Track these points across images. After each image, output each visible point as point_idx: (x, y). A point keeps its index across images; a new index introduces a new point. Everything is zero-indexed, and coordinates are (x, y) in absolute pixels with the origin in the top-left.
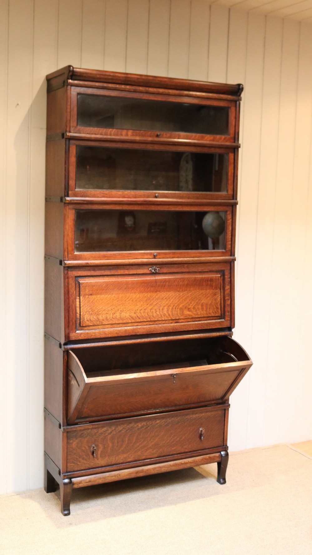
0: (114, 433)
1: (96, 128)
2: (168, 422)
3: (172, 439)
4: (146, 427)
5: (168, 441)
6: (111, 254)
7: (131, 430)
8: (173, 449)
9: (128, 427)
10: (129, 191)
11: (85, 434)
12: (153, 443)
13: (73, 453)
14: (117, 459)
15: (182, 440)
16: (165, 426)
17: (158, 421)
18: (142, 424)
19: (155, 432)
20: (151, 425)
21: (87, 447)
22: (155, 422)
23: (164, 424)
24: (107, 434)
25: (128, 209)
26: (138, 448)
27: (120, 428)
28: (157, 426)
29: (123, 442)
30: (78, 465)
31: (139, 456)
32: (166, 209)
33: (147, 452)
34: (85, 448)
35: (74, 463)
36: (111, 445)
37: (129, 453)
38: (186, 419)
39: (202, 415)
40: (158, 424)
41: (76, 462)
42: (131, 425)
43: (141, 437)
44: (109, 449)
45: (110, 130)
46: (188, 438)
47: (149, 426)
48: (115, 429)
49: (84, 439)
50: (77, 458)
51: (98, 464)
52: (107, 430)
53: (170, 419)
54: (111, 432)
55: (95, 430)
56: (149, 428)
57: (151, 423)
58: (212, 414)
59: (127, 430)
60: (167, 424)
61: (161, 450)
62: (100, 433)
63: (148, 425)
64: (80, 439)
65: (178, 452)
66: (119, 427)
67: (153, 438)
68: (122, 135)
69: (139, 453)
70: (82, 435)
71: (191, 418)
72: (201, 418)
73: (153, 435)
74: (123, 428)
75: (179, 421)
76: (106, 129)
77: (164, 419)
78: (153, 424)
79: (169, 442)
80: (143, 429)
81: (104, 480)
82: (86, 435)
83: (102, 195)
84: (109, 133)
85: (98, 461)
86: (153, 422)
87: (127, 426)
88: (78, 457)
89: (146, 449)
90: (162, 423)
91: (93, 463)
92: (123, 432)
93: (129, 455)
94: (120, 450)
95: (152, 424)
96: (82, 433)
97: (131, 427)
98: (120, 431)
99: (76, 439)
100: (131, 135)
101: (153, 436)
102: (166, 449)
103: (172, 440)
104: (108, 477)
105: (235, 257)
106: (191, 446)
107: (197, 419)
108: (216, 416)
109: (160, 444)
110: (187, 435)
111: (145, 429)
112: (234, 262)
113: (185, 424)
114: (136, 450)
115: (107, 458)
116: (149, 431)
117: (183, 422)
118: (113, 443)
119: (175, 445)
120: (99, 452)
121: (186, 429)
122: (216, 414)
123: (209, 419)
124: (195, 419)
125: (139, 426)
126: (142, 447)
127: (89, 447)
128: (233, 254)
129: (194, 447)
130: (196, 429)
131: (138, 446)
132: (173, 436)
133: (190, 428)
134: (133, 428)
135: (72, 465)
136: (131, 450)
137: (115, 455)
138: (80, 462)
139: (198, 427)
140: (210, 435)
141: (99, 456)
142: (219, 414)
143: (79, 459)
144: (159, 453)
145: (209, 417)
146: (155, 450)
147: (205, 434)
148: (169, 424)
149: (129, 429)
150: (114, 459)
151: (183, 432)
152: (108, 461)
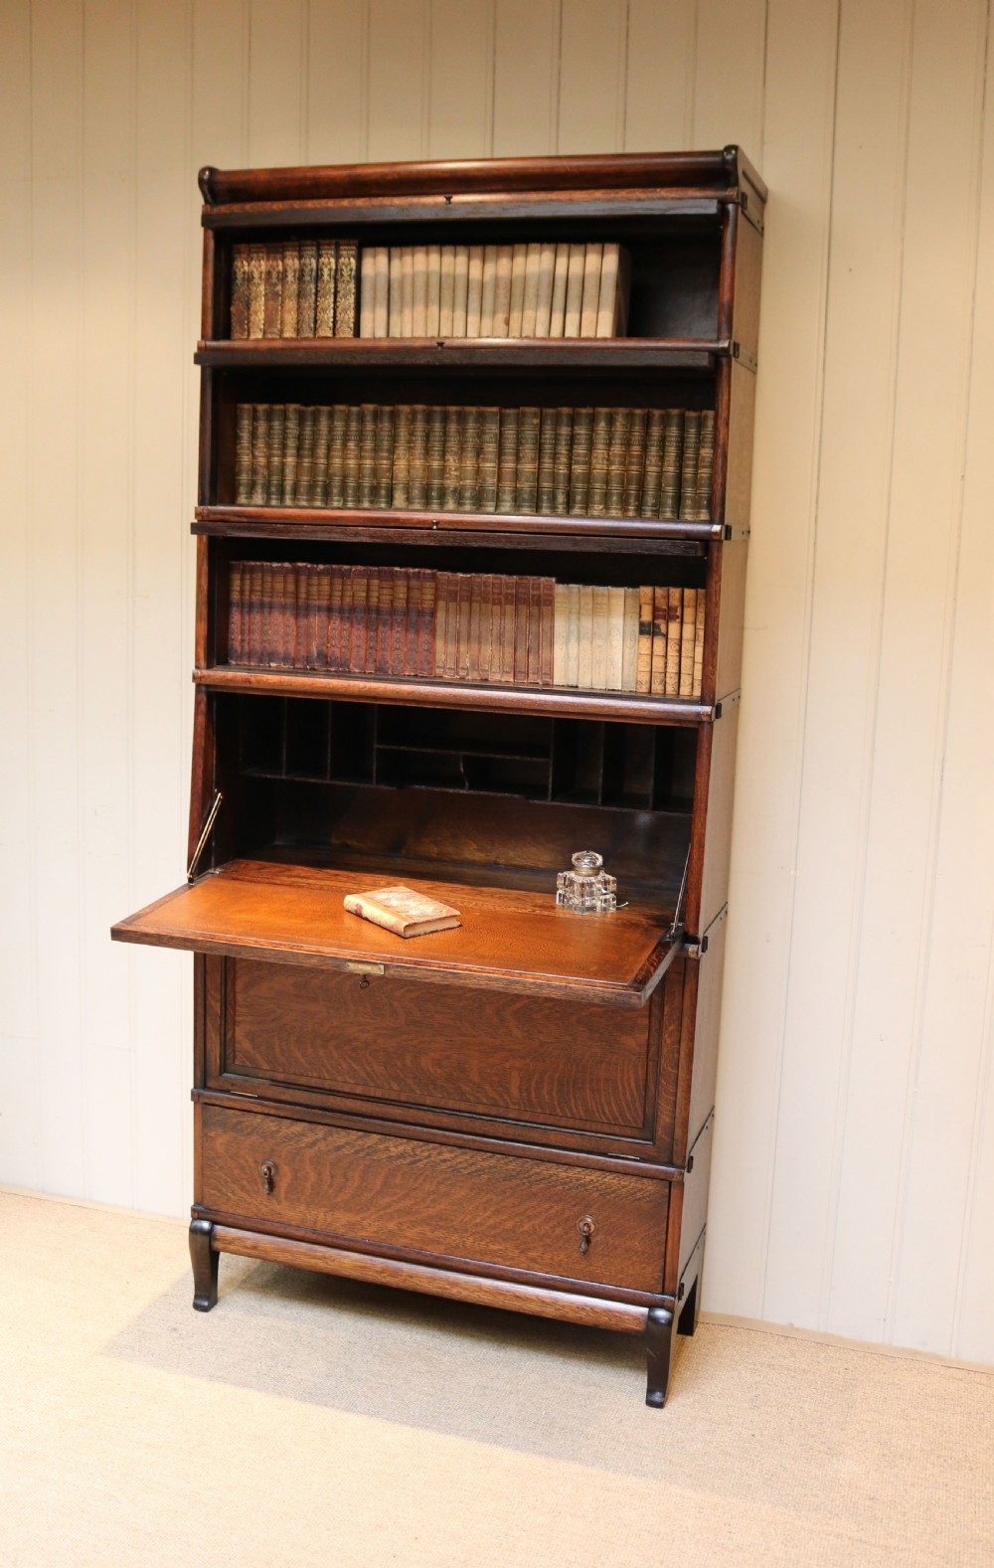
0: (322, 1146)
2: (479, 1166)
3: (490, 1217)
4: (412, 1159)
5: (478, 1220)
7: (368, 1154)
8: (492, 1247)
9: (360, 1141)
11: (247, 1127)
12: (431, 1211)
13: (216, 1163)
14: (329, 1220)
15: (521, 1230)
16: (469, 1174)
17: (449, 1154)
18: (401, 1148)
19: (439, 1183)
20: (427, 1158)
21: (251, 1160)
22: (439, 1154)
23: (465, 1168)
24: (303, 1145)
26: (389, 1211)
27: (339, 1138)
28: (444, 1166)
29: (347, 1180)
30: (229, 1199)
31: (390, 1230)
33: (416, 1230)
34: (246, 1161)
35: (220, 1191)
36: (313, 1177)
37: (362, 1215)
38: (536, 1173)
39: (590, 1176)
40: (449, 1163)
41: (224, 1190)
42: (370, 1140)
43: (398, 1182)
44: (308, 1185)
46: (543, 1232)
47: (420, 1160)
48: (324, 1139)
49: (243, 1138)
50: (227, 1182)
51: (280, 1214)
52: (303, 1135)
53: (487, 1158)
54: (314, 1144)
55: (272, 1124)
57: (426, 1154)
58: (624, 1187)
59: (357, 1152)
60: (476, 1171)
61: (456, 1237)
62: (285, 1137)
63: (416, 1154)
64: (235, 1134)
65: (509, 1260)
66: (336, 1136)
67: (432, 1197)
69: (391, 1226)
70: (239, 1127)
71: (551, 1176)
72: (583, 1185)
73: (432, 1189)
74: (348, 1143)
75: (514, 1174)
77: (467, 1152)
78: (432, 1159)
79: (481, 1224)
80: (403, 1163)
81: (290, 1257)
82: (249, 1130)
85: (279, 1207)
86: (436, 1152)
87: (358, 1139)
88: (229, 1180)
89: (411, 1222)
90: (461, 1162)
91: (266, 1206)
92: (347, 1152)
93: (363, 1219)
94: (338, 1199)
95: (429, 1156)
96: (240, 1123)
97: (369, 1147)
98: (339, 1148)
99: (225, 1132)
101: (433, 1192)
102: (471, 1239)
103: (491, 1222)
104: (304, 1254)
105: (707, 709)
106: (552, 1259)
107: (571, 1185)
108: (639, 1195)
109: (452, 1221)
110: (537, 1222)
111: (409, 1164)
112: (711, 724)
113: (534, 1189)
114: (382, 1213)
115: (302, 1208)
116: (421, 1174)
117: (525, 1181)
118: (320, 1174)
119: (501, 1240)
120: (283, 1184)
121: (535, 1203)
122: (639, 1191)
123: (613, 1195)
124: (565, 1183)
125: (392, 1149)
126: (398, 1211)
127: (256, 1162)
128: (707, 699)
129: (560, 1266)
130: (568, 1213)
131: (389, 1206)
132: (493, 1209)
133: (546, 1206)
134: (376, 1152)
135: (214, 1195)
136: (369, 1209)
137: (324, 1206)
138: (233, 1192)
139: (576, 1209)
140: (616, 1248)
141: (283, 1194)
142: (648, 1194)
143: (232, 1185)
144: (449, 1244)
145: (613, 1192)
146: (438, 1234)
147: (598, 1238)
148: (480, 1171)
149: (363, 1150)
150: (321, 1216)
151: (526, 1210)
152: (305, 1215)
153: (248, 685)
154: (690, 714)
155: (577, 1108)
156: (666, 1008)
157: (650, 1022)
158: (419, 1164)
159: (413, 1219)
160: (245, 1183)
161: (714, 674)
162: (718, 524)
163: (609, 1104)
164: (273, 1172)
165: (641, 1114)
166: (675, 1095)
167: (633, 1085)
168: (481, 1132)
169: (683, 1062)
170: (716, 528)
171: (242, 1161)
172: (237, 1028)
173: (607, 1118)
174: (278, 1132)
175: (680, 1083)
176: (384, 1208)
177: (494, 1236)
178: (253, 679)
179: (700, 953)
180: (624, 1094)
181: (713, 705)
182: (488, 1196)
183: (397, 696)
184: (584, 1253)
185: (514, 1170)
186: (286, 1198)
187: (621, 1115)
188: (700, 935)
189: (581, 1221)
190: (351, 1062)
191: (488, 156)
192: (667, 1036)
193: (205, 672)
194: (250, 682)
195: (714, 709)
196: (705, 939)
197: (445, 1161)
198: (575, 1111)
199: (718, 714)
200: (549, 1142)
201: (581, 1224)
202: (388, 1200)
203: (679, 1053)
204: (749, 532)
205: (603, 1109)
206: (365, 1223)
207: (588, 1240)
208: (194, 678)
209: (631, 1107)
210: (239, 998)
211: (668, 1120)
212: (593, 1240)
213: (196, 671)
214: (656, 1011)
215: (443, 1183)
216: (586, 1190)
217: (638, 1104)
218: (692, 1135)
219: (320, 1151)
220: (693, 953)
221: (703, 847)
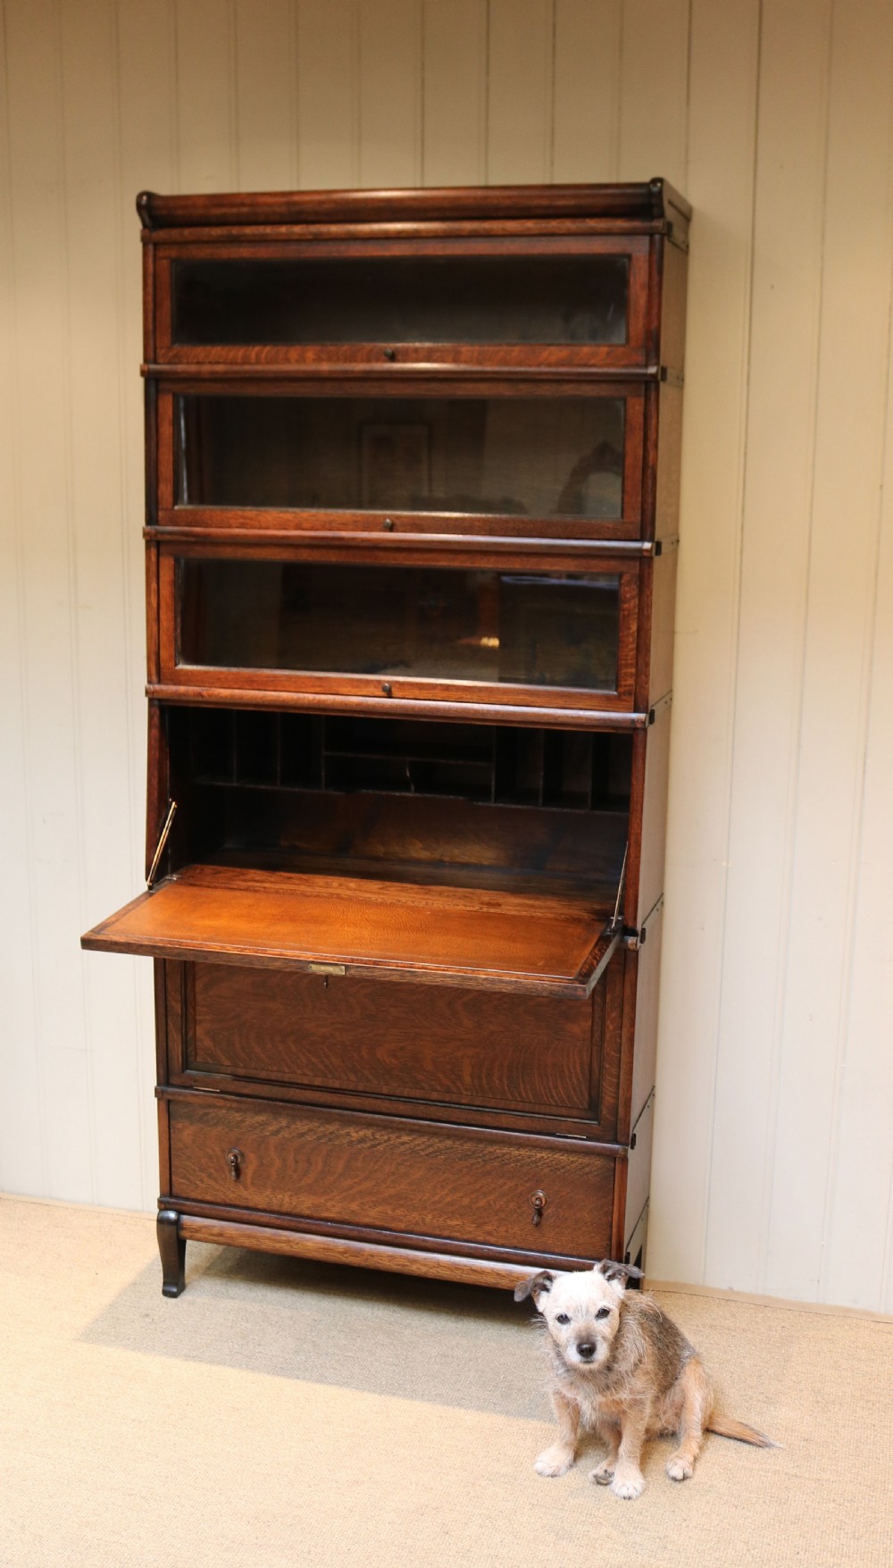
0: (285, 1134)
1: (219, 348)
2: (436, 1148)
3: (447, 1195)
4: (372, 1142)
5: (436, 1198)
6: (268, 677)
7: (330, 1140)
8: (449, 1222)
9: (322, 1129)
10: (313, 511)
11: (213, 1118)
12: (392, 1191)
13: (183, 1154)
14: (294, 1203)
15: (477, 1206)
16: (427, 1155)
17: (405, 1138)
18: (361, 1133)
19: (398, 1164)
20: (385, 1141)
21: (217, 1149)
22: (398, 1137)
23: (423, 1150)
24: (266, 1133)
25: (310, 559)
26: (351, 1192)
27: (302, 1126)
28: (403, 1148)
29: (310, 1164)
30: (197, 1186)
31: (352, 1211)
32: (421, 563)
33: (377, 1209)
34: (214, 1151)
35: (188, 1179)
36: (278, 1163)
37: (326, 1197)
38: (490, 1152)
39: (539, 1155)
40: (407, 1146)
41: (192, 1178)
42: (331, 1128)
43: (359, 1165)
44: (273, 1171)
45: (257, 349)
46: (498, 1207)
47: (379, 1144)
48: (288, 1126)
49: (209, 1128)
50: (195, 1171)
51: (247, 1199)
52: (267, 1123)
53: (440, 1142)
54: (277, 1132)
55: (237, 1115)
56: (380, 1148)
57: (386, 1138)
58: (573, 1162)
59: (319, 1138)
60: (434, 1152)
61: (415, 1214)
62: (250, 1126)
63: (375, 1138)
64: (200, 1125)
65: (466, 1237)
66: (299, 1124)
67: (392, 1178)
68: (288, 361)
69: (354, 1206)
70: (205, 1118)
71: (504, 1154)
72: (535, 1162)
73: (392, 1170)
74: (310, 1130)
75: (469, 1153)
76: (246, 347)
77: (423, 1136)
78: (392, 1142)
79: (438, 1202)
80: (365, 1146)
81: (255, 1243)
82: (215, 1121)
83: (242, 521)
84: (253, 356)
85: (246, 1192)
86: (393, 1136)
87: (319, 1127)
88: (196, 1169)
89: (373, 1202)
90: (418, 1145)
91: (234, 1192)
92: (310, 1139)
93: (327, 1201)
94: (303, 1183)
95: (389, 1139)
96: (206, 1114)
97: (331, 1133)
98: (302, 1135)
99: (191, 1123)
100: (314, 360)
101: (393, 1174)
102: (430, 1217)
103: (448, 1199)
104: (269, 1239)
105: (642, 716)
106: (507, 1231)
107: (523, 1162)
108: (587, 1169)
109: (412, 1200)
110: (492, 1197)
111: (369, 1148)
112: (645, 730)
113: (488, 1167)
114: (344, 1194)
115: (268, 1192)
116: (381, 1157)
117: (480, 1160)
118: (284, 1160)
119: (458, 1216)
120: (249, 1171)
121: (489, 1180)
122: (587, 1165)
123: (562, 1171)
124: (518, 1161)
125: (354, 1134)
126: (360, 1192)
127: (223, 1151)
128: (641, 706)
129: (514, 1238)
130: (520, 1189)
131: (351, 1187)
132: (450, 1187)
133: (501, 1182)
134: (338, 1137)
135: (184, 1183)
136: (332, 1191)
137: (289, 1190)
138: (202, 1181)
139: (528, 1185)
140: (567, 1219)
141: (249, 1181)
142: (595, 1168)
143: (200, 1173)
144: (409, 1221)
145: (563, 1167)
146: (398, 1212)
147: (550, 1211)
148: (436, 1152)
149: (325, 1136)
150: (287, 1199)
151: (481, 1187)
152: (271, 1199)
153: (200, 699)
154: (625, 721)
155: (526, 1092)
156: (608, 997)
157: (593, 1009)
158: (379, 1147)
159: (374, 1199)
160: (212, 1171)
161: (647, 683)
162: (649, 541)
163: (556, 1087)
164: (239, 1160)
165: (587, 1096)
166: (618, 1077)
167: (578, 1069)
168: (436, 1118)
169: (624, 1048)
170: (647, 545)
171: (210, 1151)
172: (198, 1028)
173: (555, 1101)
174: (242, 1121)
175: (623, 1066)
176: (347, 1190)
177: (453, 1213)
178: (205, 693)
179: (639, 944)
180: (571, 1078)
181: (646, 713)
182: (445, 1175)
183: (345, 708)
184: (537, 1225)
185: (469, 1150)
186: (252, 1184)
187: (568, 1097)
188: (639, 928)
189: (533, 1196)
190: (310, 1056)
191: (418, 185)
192: (609, 1022)
193: (157, 687)
194: (202, 696)
195: (648, 716)
196: (644, 930)
197: (404, 1143)
198: (524, 1094)
199: (652, 720)
200: (500, 1125)
201: (534, 1199)
202: (349, 1182)
203: (621, 1038)
204: (678, 541)
205: (551, 1092)
206: (329, 1204)
207: (540, 1212)
208: (147, 693)
209: (577, 1089)
210: (200, 998)
211: (612, 1101)
212: (545, 1213)
213: (148, 686)
214: (598, 999)
215: (402, 1164)
216: (537, 1166)
217: (583, 1088)
218: (634, 1115)
219: (284, 1138)
220: (632, 944)
221: (640, 846)
